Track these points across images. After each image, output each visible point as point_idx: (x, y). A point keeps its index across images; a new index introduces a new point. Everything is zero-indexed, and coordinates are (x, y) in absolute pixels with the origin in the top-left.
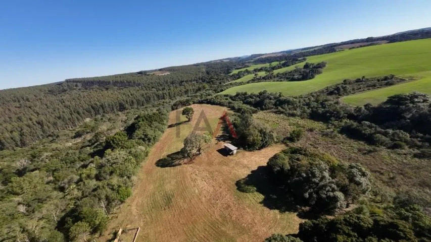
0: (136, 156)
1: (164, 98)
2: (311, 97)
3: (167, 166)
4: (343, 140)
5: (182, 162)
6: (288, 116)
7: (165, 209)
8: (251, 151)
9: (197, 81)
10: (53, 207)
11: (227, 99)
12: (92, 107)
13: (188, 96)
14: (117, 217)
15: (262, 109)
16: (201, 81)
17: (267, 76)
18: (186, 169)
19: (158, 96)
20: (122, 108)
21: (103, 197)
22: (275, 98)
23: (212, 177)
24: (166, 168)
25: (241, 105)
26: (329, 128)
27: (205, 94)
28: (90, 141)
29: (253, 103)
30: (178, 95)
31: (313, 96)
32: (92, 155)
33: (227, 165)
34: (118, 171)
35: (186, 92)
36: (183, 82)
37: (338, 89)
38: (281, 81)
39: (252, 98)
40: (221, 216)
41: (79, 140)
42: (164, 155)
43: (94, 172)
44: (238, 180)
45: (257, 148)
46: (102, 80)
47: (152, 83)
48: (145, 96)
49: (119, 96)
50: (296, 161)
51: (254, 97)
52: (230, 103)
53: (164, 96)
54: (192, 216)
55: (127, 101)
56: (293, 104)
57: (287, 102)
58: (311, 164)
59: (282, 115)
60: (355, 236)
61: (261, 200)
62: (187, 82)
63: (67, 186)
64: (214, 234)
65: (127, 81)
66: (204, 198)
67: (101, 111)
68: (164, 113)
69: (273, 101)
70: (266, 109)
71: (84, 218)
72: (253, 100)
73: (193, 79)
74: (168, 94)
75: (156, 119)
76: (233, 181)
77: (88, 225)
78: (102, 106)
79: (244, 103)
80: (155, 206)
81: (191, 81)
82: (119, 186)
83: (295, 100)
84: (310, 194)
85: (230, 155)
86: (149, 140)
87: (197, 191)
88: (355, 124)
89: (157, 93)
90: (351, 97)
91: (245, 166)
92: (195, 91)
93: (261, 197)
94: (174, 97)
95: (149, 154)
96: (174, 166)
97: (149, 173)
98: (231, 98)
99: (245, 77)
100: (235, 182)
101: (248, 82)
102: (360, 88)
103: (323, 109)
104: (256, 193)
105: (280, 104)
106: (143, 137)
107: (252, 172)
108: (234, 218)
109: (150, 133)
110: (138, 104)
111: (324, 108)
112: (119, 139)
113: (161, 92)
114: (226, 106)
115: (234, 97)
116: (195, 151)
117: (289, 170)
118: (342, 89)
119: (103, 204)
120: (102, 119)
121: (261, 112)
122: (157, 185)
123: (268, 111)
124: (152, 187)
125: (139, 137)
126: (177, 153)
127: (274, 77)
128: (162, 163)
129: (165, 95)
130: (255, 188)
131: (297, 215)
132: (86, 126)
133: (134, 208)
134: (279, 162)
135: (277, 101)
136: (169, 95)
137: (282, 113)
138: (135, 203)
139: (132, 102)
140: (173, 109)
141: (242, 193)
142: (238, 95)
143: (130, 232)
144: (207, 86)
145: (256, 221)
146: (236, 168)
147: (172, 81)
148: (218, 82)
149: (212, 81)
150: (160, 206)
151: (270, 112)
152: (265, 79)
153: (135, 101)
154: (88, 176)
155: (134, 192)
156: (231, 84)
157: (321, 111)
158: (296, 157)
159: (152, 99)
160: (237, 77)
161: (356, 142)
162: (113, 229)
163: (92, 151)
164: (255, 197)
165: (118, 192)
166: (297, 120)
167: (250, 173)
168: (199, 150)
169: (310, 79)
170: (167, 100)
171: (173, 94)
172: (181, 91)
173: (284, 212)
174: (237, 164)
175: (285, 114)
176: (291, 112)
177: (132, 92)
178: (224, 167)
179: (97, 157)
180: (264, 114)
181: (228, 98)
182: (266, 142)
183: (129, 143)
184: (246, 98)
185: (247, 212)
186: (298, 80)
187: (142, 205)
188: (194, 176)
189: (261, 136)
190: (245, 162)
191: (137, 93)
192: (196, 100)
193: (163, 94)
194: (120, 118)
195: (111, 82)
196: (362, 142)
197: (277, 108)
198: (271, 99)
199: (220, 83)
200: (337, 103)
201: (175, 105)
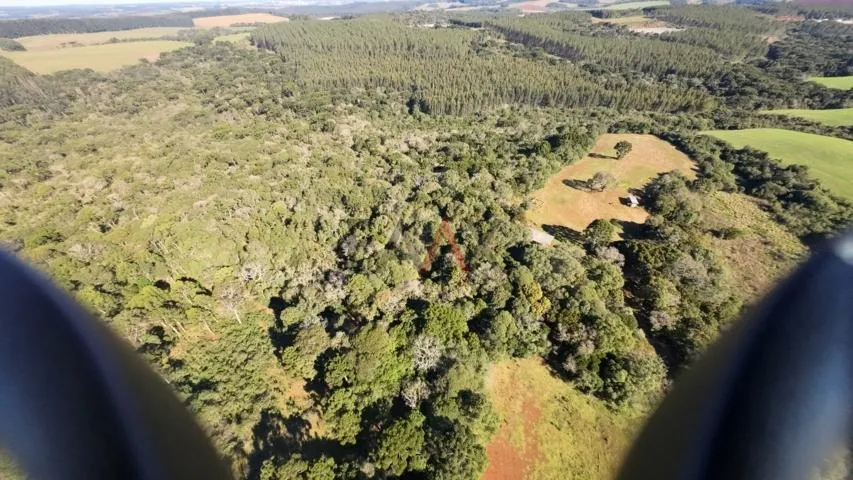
0: (553, 168)
1: (608, 107)
3: (570, 186)
5: (583, 188)
6: (771, 219)
9: (708, 77)
11: (713, 151)
12: (516, 90)
13: (652, 116)
14: (536, 192)
15: (747, 192)
18: (583, 194)
19: (602, 98)
20: (545, 102)
22: (796, 187)
25: (722, 170)
27: (688, 121)
28: (512, 136)
29: (750, 177)
30: (636, 106)
32: (520, 152)
33: (617, 208)
35: (656, 105)
36: (673, 72)
39: (762, 168)
41: (502, 130)
42: (572, 178)
44: (616, 219)
47: (606, 61)
48: (583, 92)
51: (767, 169)
52: (710, 159)
53: (610, 102)
55: (554, 93)
56: (814, 210)
57: (809, 203)
59: (764, 213)
62: (683, 74)
67: (522, 98)
69: (784, 190)
70: (755, 196)
72: (759, 172)
73: (703, 70)
74: (619, 101)
75: (582, 140)
76: (612, 217)
77: (525, 185)
78: (525, 92)
79: (735, 171)
80: (556, 200)
81: (692, 75)
83: (835, 206)
85: (627, 205)
86: (566, 160)
91: (630, 217)
92: (675, 108)
94: (627, 107)
95: (562, 171)
96: (575, 188)
97: (556, 183)
98: (725, 151)
105: (791, 198)
106: (563, 155)
109: (570, 154)
110: (567, 102)
113: (609, 93)
115: (733, 152)
116: (598, 186)
119: (533, 183)
120: (518, 110)
121: (740, 195)
122: (559, 191)
123: (755, 199)
125: (560, 153)
126: (584, 182)
128: (567, 183)
129: (613, 101)
130: (623, 227)
133: (543, 194)
135: (794, 192)
136: (620, 104)
137: (770, 209)
139: (561, 97)
140: (609, 131)
142: (745, 151)
144: (709, 106)
146: (622, 214)
147: (649, 63)
149: (743, 93)
151: (754, 202)
153: (565, 96)
155: (546, 187)
159: (590, 101)
163: (518, 148)
165: (540, 181)
166: (777, 228)
167: (629, 221)
168: (603, 188)
170: (611, 111)
171: (629, 101)
172: (646, 100)
174: (625, 212)
175: (773, 215)
176: (787, 217)
178: (614, 208)
179: (523, 154)
180: (739, 200)
181: (719, 149)
184: (751, 164)
187: (547, 195)
189: (675, 207)
190: (635, 215)
192: (666, 129)
193: (612, 97)
194: (541, 120)
197: (774, 202)
198: (785, 184)
199: (758, 106)
201: (617, 126)
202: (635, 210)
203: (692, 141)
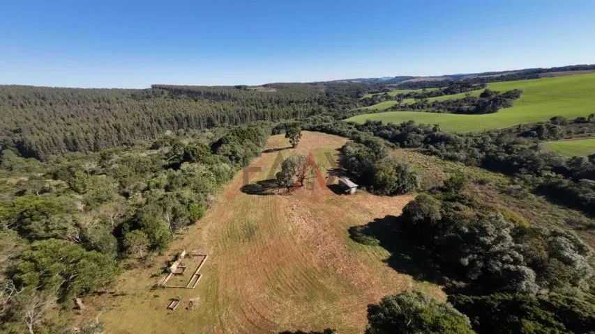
0: (218, 174)
1: (264, 119)
2: (488, 136)
3: (255, 193)
4: (539, 204)
5: (275, 191)
6: (444, 160)
7: (243, 241)
8: (377, 194)
9: (311, 102)
10: (112, 209)
11: (350, 128)
12: (175, 118)
13: (296, 120)
14: (182, 239)
15: (402, 146)
16: (316, 103)
17: (416, 103)
18: (281, 200)
19: (257, 115)
20: (210, 124)
21: (170, 208)
22: (426, 132)
23: (315, 216)
24: (254, 196)
25: (370, 137)
26: (514, 184)
27: (320, 119)
28: (166, 154)
29: (390, 136)
30: (283, 117)
31: (491, 136)
32: (166, 167)
33: (339, 206)
34: (192, 185)
35: (295, 114)
36: (292, 102)
37: (538, 128)
38: (439, 112)
39: (389, 130)
40: (320, 265)
41: (155, 152)
42: (253, 180)
43: (165, 182)
44: (353, 226)
45: (389, 192)
46: (191, 89)
47: (251, 99)
49: (209, 109)
50: (452, 210)
51: (393, 129)
52: (354, 133)
53: (264, 116)
54: (279, 256)
55: (217, 116)
56: (454, 144)
57: (445, 139)
58: (481, 218)
59: (433, 157)
60: (559, 328)
61: (385, 258)
62: (297, 102)
63: (132, 192)
64: (307, 284)
65: (221, 94)
66: (299, 239)
67: (185, 124)
68: (261, 133)
69: (422, 137)
70: (409, 147)
71: (143, 226)
72: (391, 132)
73: (306, 99)
74: (270, 115)
75: (250, 137)
76: (344, 226)
77: (146, 236)
78: (187, 118)
79: (375, 135)
80: (231, 235)
81: (303, 102)
82: (191, 202)
83: (458, 137)
84: (472, 262)
85: (346, 194)
86: (237, 159)
87: (290, 229)
88: (566, 182)
89: (256, 111)
90: (562, 142)
91: (365, 211)
92: (307, 114)
93: (386, 254)
95: (235, 177)
96: (264, 194)
97: (230, 197)
98: (357, 127)
99: (382, 103)
100: (348, 228)
101: (386, 110)
102: (583, 132)
103: (507, 155)
104: (378, 247)
105: (433, 141)
106: (230, 153)
107: (376, 220)
108: (339, 271)
109: (240, 151)
110: (231, 121)
111: (510, 153)
112: (200, 151)
113: (261, 110)
114: (348, 137)
115: (362, 126)
116: (295, 179)
117: (438, 221)
118: (546, 130)
119: (168, 216)
120: (185, 134)
121: (401, 150)
122: (238, 213)
123: (413, 149)
124: (232, 213)
125: (226, 153)
126: (272, 181)
127: (428, 106)
128: (248, 189)
129: (266, 115)
130: (378, 241)
131: (443, 290)
132: (166, 138)
133: (205, 232)
134: (424, 206)
135: (429, 136)
136: (272, 116)
137: (435, 154)
138: (208, 227)
139: (224, 118)
140: (273, 133)
141: (357, 244)
142: (367, 124)
143: (195, 258)
144: (324, 110)
145: (374, 283)
146: (352, 212)
147: (277, 99)
148: (340, 107)
149: (332, 105)
150: (239, 236)
151: (414, 151)
152: (412, 107)
153: (227, 117)
154: (157, 186)
155: (208, 215)
156: (359, 111)
157: (503, 156)
158: (454, 206)
159: (248, 118)
160: (370, 102)
161: (564, 210)
162: (175, 250)
163: (167, 163)
164: (376, 254)
165: (188, 207)
166: (458, 166)
167: (373, 221)
168: (302, 180)
169: (489, 112)
170: (268, 122)
171: (276, 114)
172: (287, 112)
173: (422, 280)
174: (354, 206)
175: (440, 156)
176: (449, 154)
177: (225, 106)
178: (334, 208)
179: (171, 169)
180: (405, 153)
181: (353, 127)
182: (404, 186)
183: (211, 158)
184: (379, 129)
185: (362, 269)
186: (468, 112)
187: (216, 232)
188: (289, 210)
189: (397, 176)
190: (367, 206)
191: (230, 107)
192: (306, 125)
193: (264, 113)
194: (206, 134)
195: (202, 92)
196: (575, 212)
197: (427, 147)
198: (419, 133)
200: (535, 148)
201: (277, 128)
202: (359, 196)
203: (332, 125)
